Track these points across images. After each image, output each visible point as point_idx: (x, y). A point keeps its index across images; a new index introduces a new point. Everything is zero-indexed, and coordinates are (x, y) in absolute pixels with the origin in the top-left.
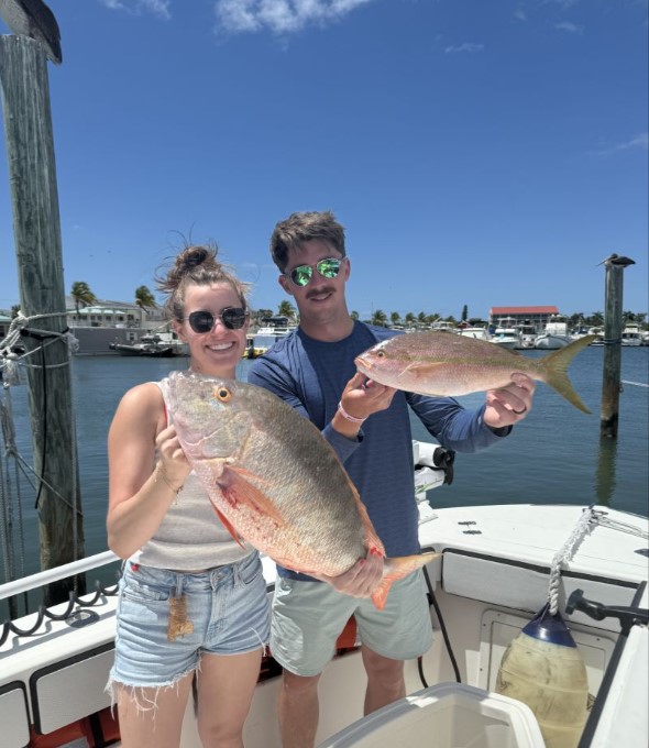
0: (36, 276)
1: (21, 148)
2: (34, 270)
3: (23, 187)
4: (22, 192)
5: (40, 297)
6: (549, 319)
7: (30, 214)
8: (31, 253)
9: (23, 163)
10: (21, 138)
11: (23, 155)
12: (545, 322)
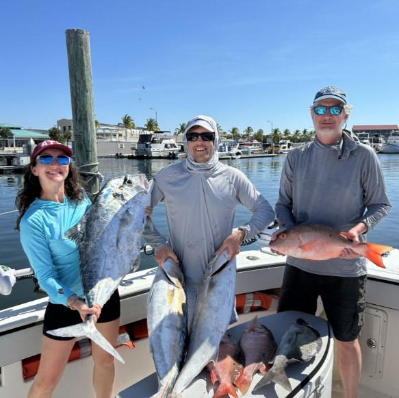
0: (84, 146)
1: (77, 84)
2: (82, 142)
3: (78, 102)
4: (77, 105)
5: (85, 156)
6: (392, 133)
7: (81, 115)
8: (81, 134)
9: (78, 91)
10: (77, 79)
11: (78, 86)
12: (389, 135)
